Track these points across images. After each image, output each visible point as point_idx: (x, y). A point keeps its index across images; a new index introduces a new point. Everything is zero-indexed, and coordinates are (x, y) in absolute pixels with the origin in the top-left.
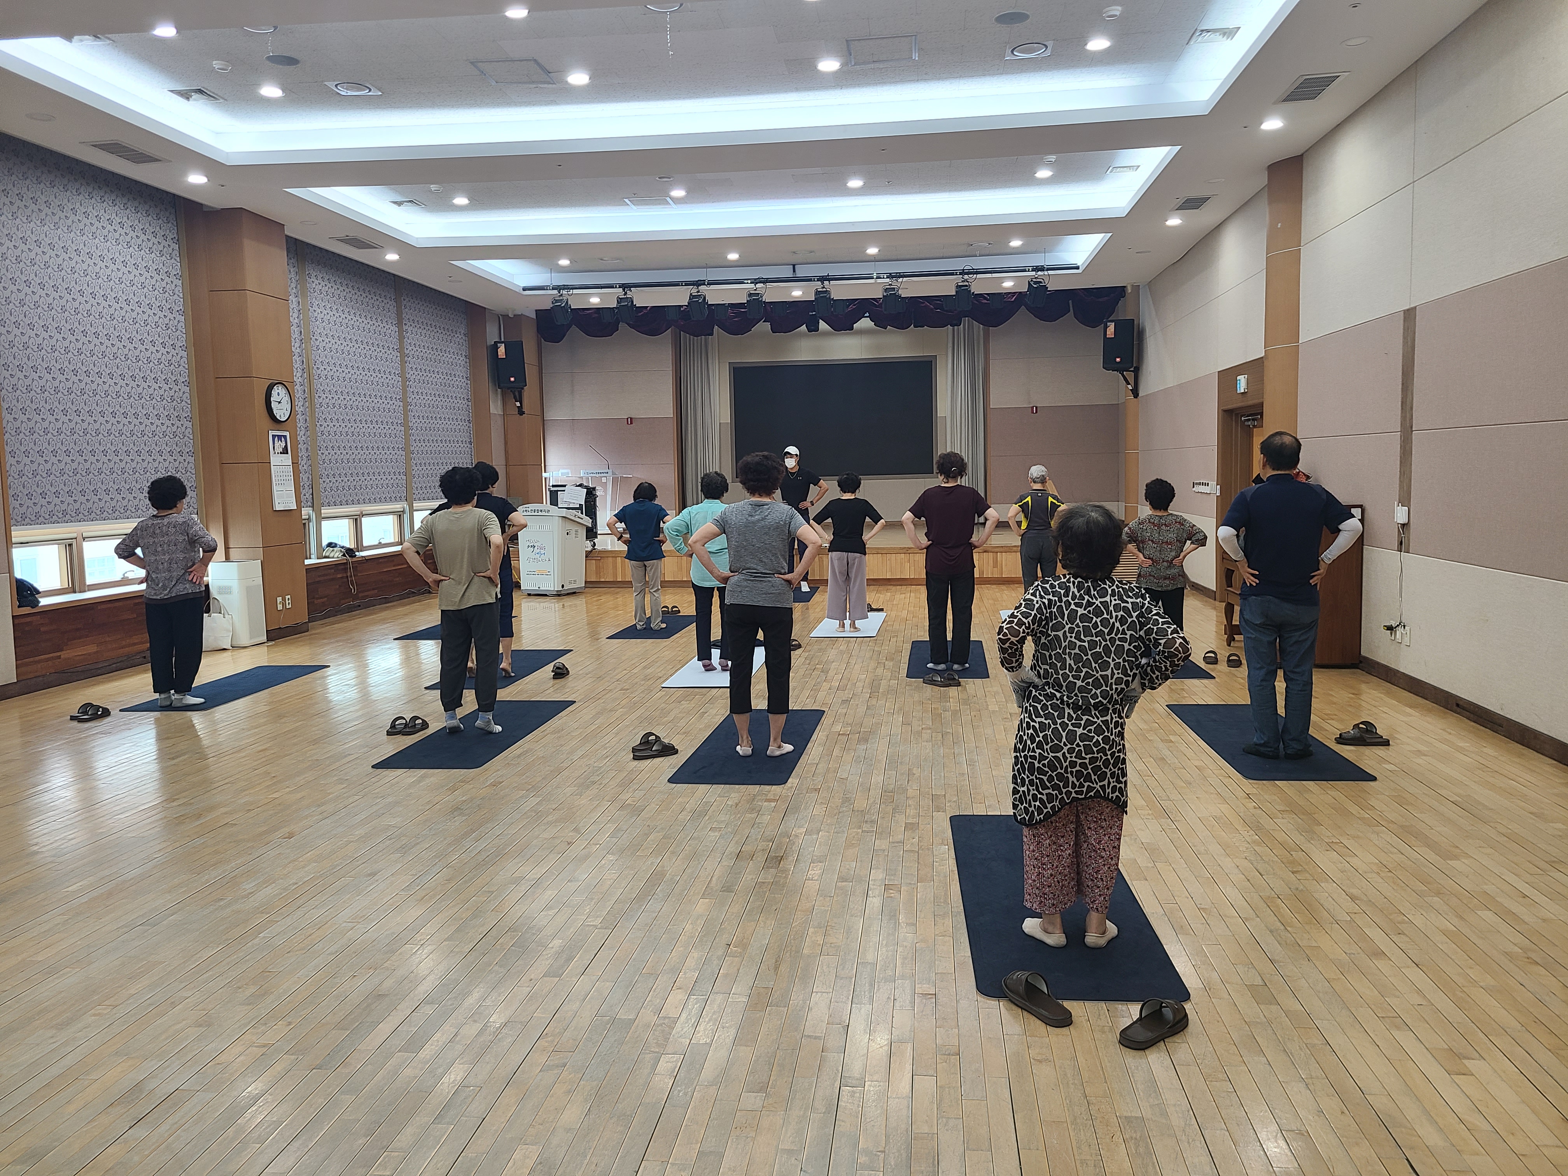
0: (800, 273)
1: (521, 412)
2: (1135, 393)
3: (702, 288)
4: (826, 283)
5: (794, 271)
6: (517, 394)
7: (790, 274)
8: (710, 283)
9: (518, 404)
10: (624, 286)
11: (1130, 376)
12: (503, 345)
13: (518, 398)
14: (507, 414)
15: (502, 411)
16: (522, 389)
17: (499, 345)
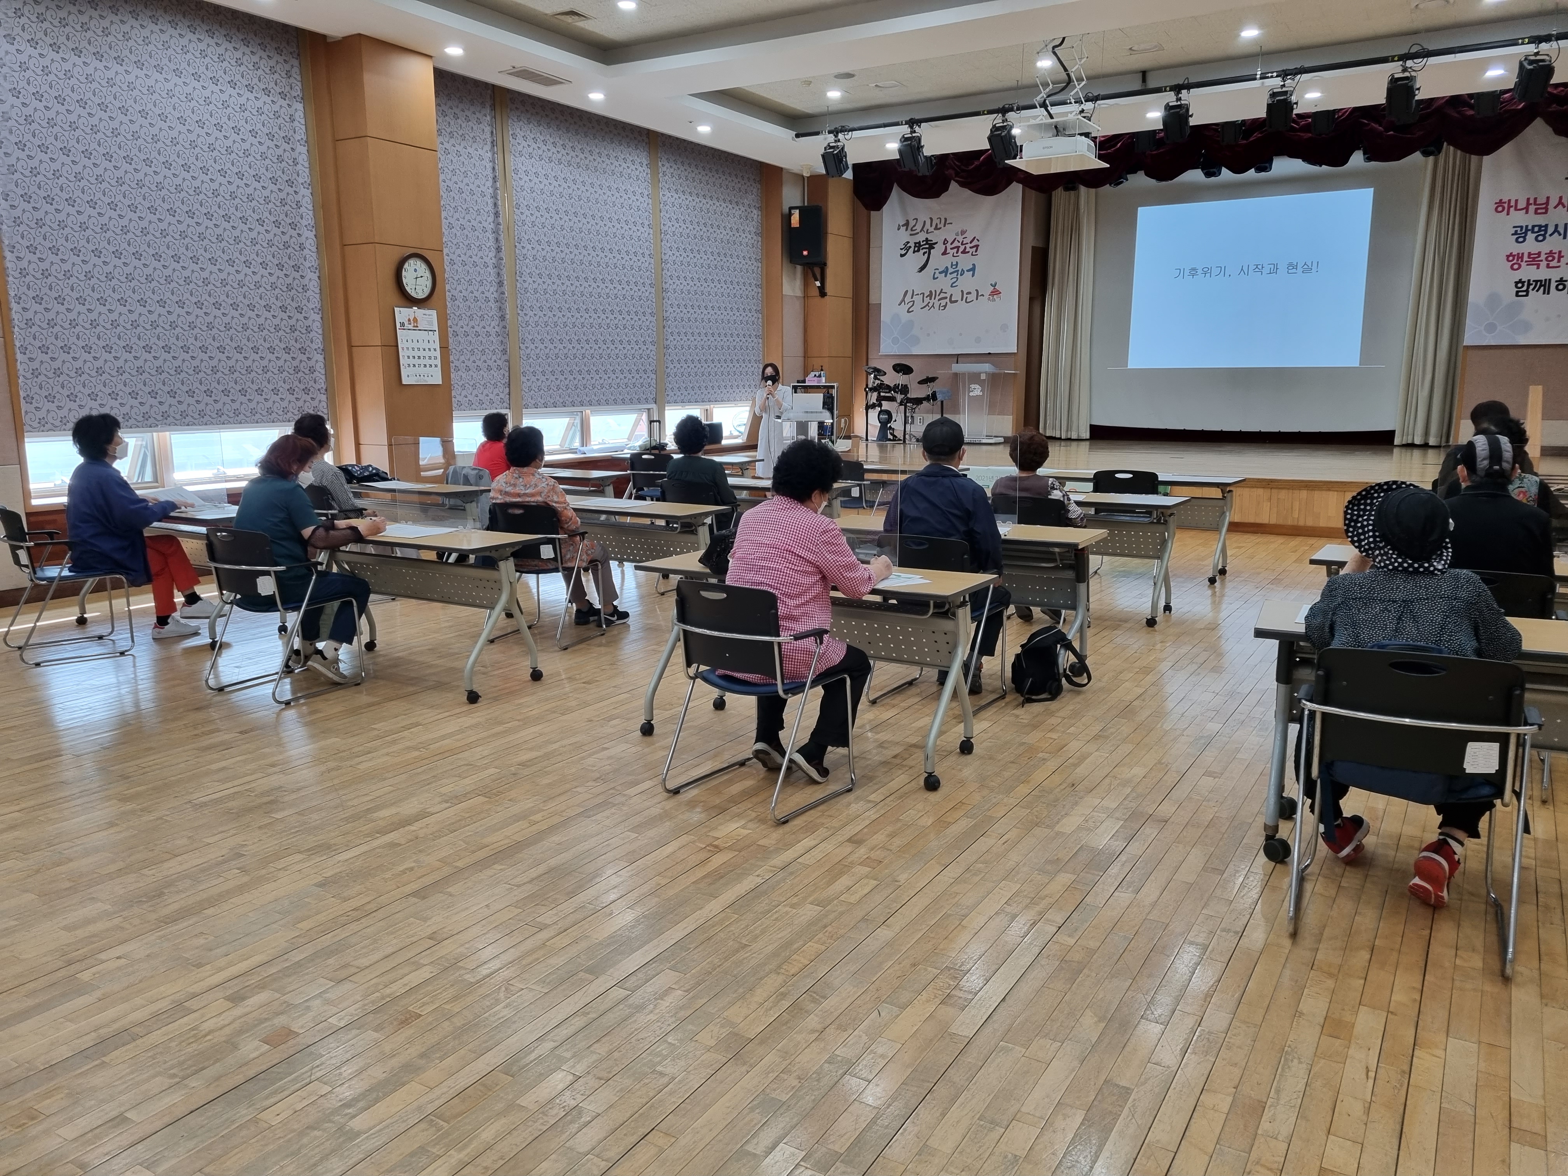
0: (1151, 84)
1: (822, 293)
3: (1011, 115)
4: (1184, 92)
5: (1144, 80)
6: (817, 271)
7: (1137, 86)
8: (1020, 108)
9: (818, 284)
10: (911, 123)
12: (798, 211)
13: (819, 277)
14: (806, 297)
15: (799, 293)
16: (823, 266)
17: (793, 211)
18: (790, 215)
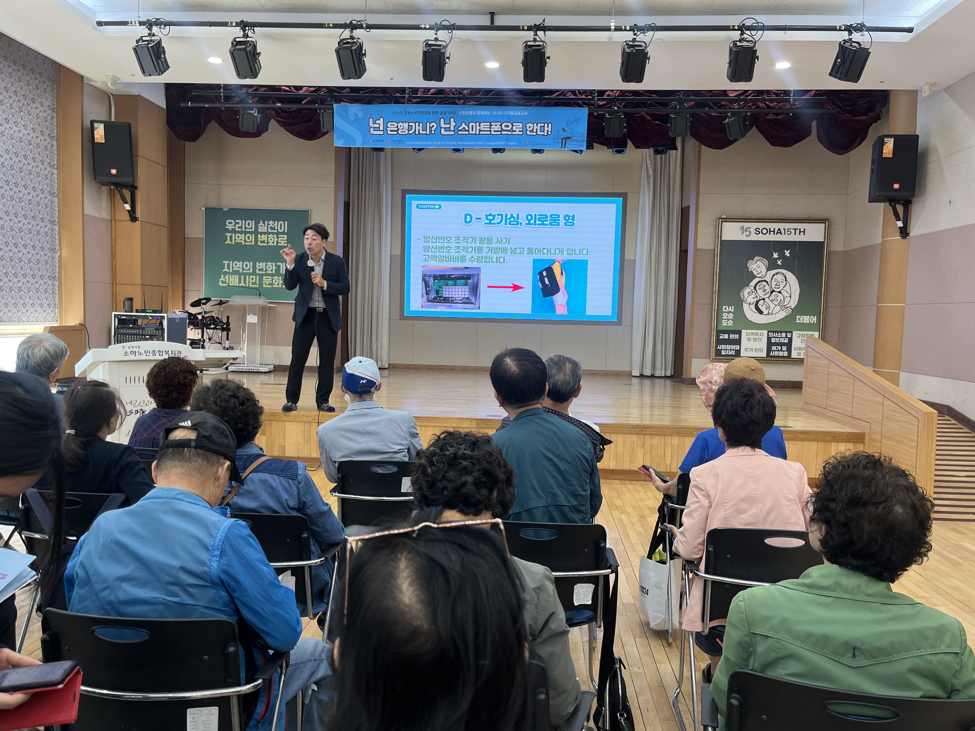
0: (501, 22)
1: (133, 218)
2: (904, 232)
3: (358, 33)
4: (540, 33)
5: (492, 21)
6: (127, 194)
8: (370, 27)
9: (128, 207)
10: (243, 25)
11: (900, 209)
12: (102, 125)
13: (129, 199)
14: (113, 220)
15: (105, 215)
16: (133, 188)
17: (96, 125)
18: (92, 129)
